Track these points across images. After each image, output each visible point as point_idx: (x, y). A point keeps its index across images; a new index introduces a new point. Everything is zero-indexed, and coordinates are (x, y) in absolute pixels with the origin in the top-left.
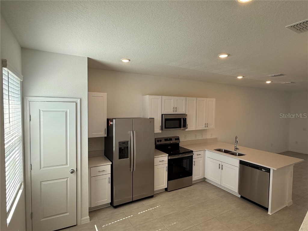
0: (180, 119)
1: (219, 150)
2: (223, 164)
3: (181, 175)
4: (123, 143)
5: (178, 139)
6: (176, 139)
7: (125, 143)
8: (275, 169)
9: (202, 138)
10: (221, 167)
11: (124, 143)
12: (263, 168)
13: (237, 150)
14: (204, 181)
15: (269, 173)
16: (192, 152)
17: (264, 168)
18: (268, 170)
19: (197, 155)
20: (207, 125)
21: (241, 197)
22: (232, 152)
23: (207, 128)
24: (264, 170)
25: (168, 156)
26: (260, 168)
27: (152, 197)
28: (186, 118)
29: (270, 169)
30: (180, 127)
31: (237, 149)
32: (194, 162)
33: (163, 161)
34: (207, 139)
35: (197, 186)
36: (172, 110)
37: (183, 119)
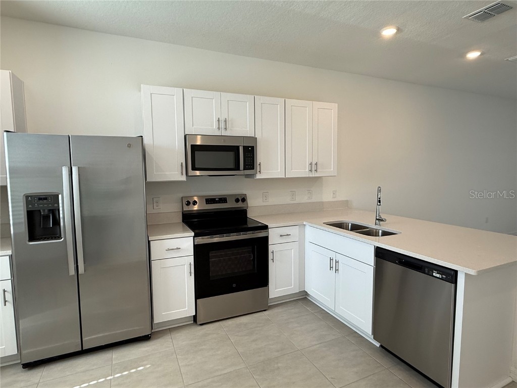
0: (235, 149)
1: (340, 225)
2: (339, 258)
3: (234, 285)
4: (40, 199)
5: (244, 200)
6: (237, 200)
7: (45, 199)
8: (472, 272)
9: (310, 201)
10: (334, 266)
11: (43, 198)
12: (436, 268)
13: (381, 223)
14: (303, 298)
15: (453, 285)
16: (265, 227)
17: (439, 268)
18: (451, 276)
19: (281, 236)
20: (314, 167)
21: (381, 346)
22: (368, 228)
23: (317, 175)
24: (438, 275)
25: (194, 237)
26: (428, 267)
27: (146, 338)
28: (253, 147)
29: (456, 272)
30: (237, 168)
31: (380, 220)
32: (273, 252)
33: (177, 249)
34: (322, 203)
35: (280, 310)
36: (215, 126)
37: (245, 148)
